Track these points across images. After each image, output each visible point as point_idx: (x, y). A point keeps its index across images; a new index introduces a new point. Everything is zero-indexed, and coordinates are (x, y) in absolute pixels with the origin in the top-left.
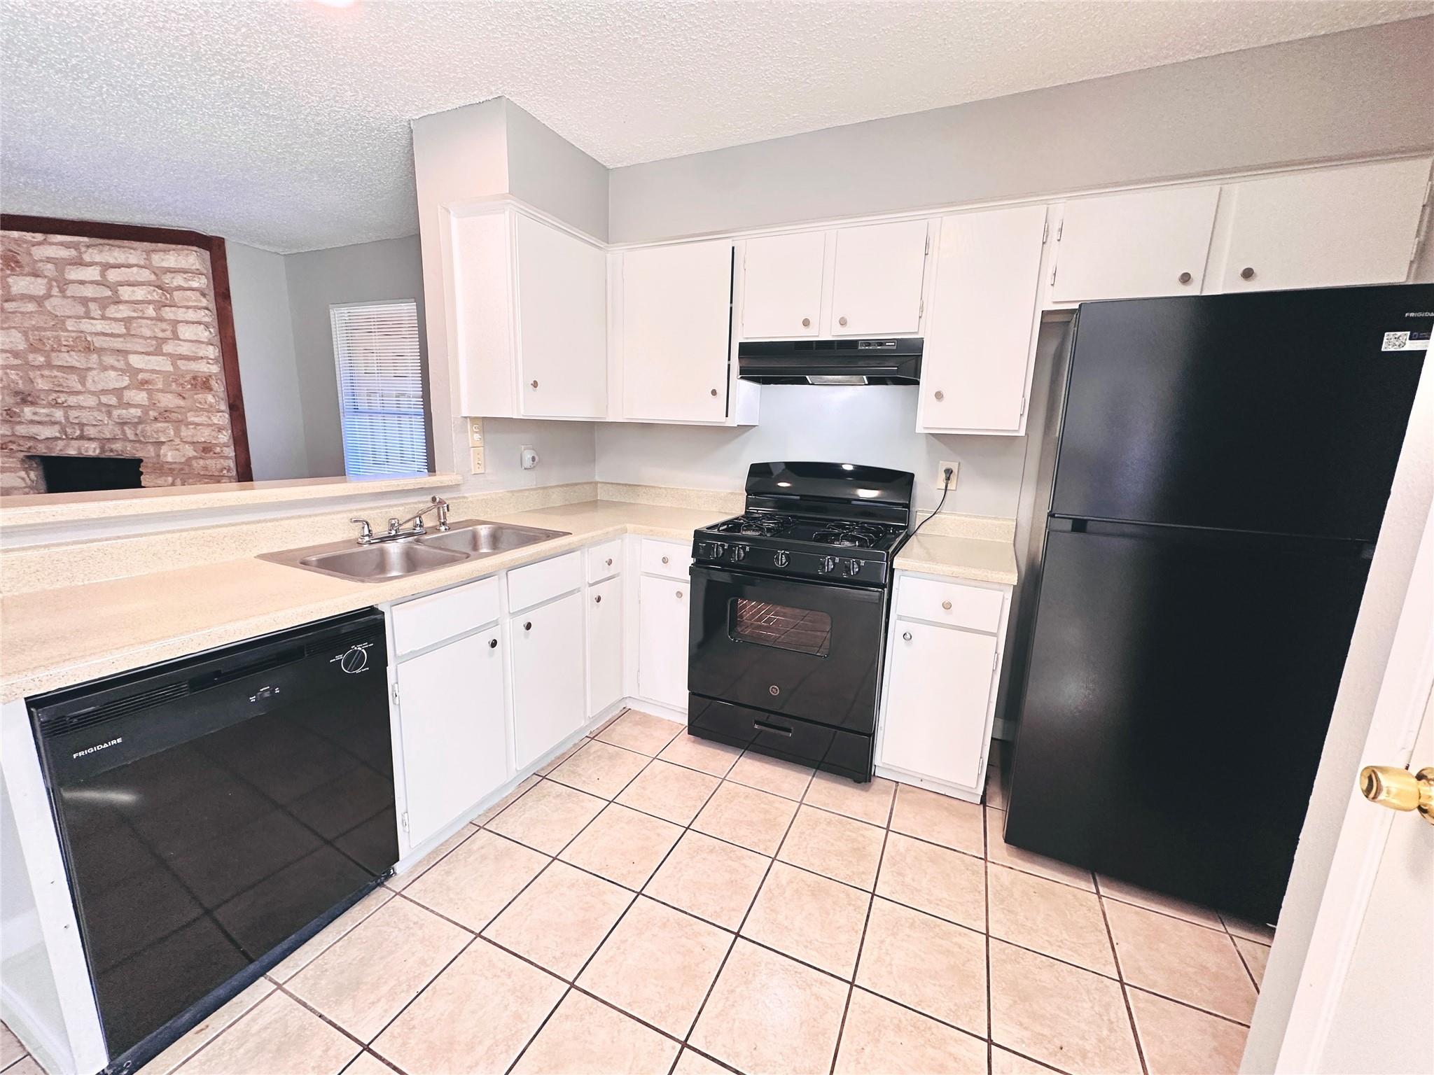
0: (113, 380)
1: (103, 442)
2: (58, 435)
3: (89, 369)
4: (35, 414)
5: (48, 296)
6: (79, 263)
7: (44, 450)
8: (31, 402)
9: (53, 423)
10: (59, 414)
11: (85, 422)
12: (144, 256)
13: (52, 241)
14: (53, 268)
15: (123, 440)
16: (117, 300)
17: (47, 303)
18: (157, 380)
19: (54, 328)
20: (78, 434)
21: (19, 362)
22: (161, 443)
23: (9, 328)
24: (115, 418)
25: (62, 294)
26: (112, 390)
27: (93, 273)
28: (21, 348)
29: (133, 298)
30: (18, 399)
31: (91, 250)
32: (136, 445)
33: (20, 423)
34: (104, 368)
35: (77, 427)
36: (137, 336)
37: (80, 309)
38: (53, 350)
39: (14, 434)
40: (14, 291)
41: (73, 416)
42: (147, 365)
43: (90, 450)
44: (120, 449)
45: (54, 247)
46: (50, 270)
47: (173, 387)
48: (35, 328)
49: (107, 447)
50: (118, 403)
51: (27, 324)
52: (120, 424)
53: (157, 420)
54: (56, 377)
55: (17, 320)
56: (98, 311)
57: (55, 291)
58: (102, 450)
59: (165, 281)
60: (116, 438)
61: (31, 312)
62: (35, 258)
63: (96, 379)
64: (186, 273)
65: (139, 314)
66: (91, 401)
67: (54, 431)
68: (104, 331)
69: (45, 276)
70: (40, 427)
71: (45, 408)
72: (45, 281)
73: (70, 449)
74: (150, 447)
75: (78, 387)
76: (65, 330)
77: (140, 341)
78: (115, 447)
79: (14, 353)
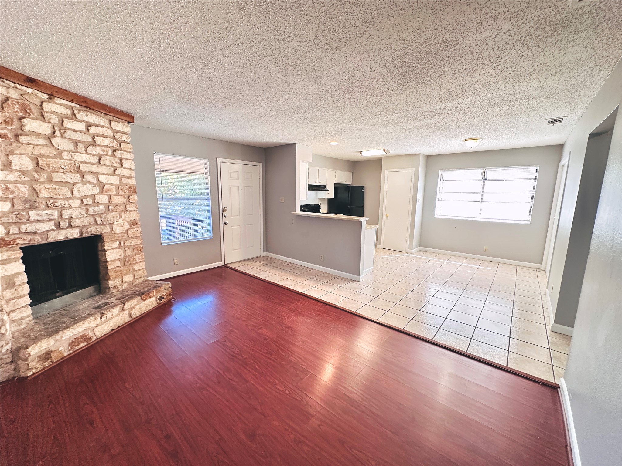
0: (90, 190)
1: (81, 228)
3: (75, 183)
4: (38, 215)
5: (53, 135)
6: (73, 119)
7: (40, 240)
8: (36, 207)
9: (50, 220)
10: (56, 213)
11: (73, 216)
12: (107, 122)
13: (56, 101)
14: (57, 119)
15: (93, 225)
16: (94, 144)
17: (53, 141)
18: (113, 189)
19: (55, 157)
20: (67, 225)
21: (27, 178)
22: (113, 223)
23: (20, 154)
24: (91, 211)
25: (62, 136)
26: (90, 196)
27: (81, 127)
28: (29, 169)
29: (102, 144)
30: (28, 206)
31: (81, 113)
32: (102, 226)
33: (25, 223)
34: (84, 183)
35: (67, 221)
36: (104, 165)
37: (71, 147)
38: (53, 171)
39: (20, 232)
40: (27, 129)
41: (66, 214)
42: (108, 181)
43: (74, 234)
44: (93, 230)
45: (58, 106)
46: (55, 120)
47: (121, 192)
48: (42, 156)
49: (84, 230)
50: (93, 203)
51: (36, 153)
52: (93, 215)
53: (112, 211)
54: (55, 189)
55: (30, 149)
56: (84, 149)
57: (57, 133)
58: (81, 233)
59: (117, 137)
60: (90, 224)
61: (41, 145)
62: (45, 110)
63: (81, 189)
64: (127, 135)
65: (105, 153)
66: (77, 203)
67: (51, 225)
68: (86, 161)
69: (50, 122)
70: (41, 224)
71: (44, 210)
72: (50, 125)
73: (61, 236)
74: (108, 226)
75: (70, 195)
76: (62, 158)
77: (105, 167)
78: (89, 230)
79: (23, 172)
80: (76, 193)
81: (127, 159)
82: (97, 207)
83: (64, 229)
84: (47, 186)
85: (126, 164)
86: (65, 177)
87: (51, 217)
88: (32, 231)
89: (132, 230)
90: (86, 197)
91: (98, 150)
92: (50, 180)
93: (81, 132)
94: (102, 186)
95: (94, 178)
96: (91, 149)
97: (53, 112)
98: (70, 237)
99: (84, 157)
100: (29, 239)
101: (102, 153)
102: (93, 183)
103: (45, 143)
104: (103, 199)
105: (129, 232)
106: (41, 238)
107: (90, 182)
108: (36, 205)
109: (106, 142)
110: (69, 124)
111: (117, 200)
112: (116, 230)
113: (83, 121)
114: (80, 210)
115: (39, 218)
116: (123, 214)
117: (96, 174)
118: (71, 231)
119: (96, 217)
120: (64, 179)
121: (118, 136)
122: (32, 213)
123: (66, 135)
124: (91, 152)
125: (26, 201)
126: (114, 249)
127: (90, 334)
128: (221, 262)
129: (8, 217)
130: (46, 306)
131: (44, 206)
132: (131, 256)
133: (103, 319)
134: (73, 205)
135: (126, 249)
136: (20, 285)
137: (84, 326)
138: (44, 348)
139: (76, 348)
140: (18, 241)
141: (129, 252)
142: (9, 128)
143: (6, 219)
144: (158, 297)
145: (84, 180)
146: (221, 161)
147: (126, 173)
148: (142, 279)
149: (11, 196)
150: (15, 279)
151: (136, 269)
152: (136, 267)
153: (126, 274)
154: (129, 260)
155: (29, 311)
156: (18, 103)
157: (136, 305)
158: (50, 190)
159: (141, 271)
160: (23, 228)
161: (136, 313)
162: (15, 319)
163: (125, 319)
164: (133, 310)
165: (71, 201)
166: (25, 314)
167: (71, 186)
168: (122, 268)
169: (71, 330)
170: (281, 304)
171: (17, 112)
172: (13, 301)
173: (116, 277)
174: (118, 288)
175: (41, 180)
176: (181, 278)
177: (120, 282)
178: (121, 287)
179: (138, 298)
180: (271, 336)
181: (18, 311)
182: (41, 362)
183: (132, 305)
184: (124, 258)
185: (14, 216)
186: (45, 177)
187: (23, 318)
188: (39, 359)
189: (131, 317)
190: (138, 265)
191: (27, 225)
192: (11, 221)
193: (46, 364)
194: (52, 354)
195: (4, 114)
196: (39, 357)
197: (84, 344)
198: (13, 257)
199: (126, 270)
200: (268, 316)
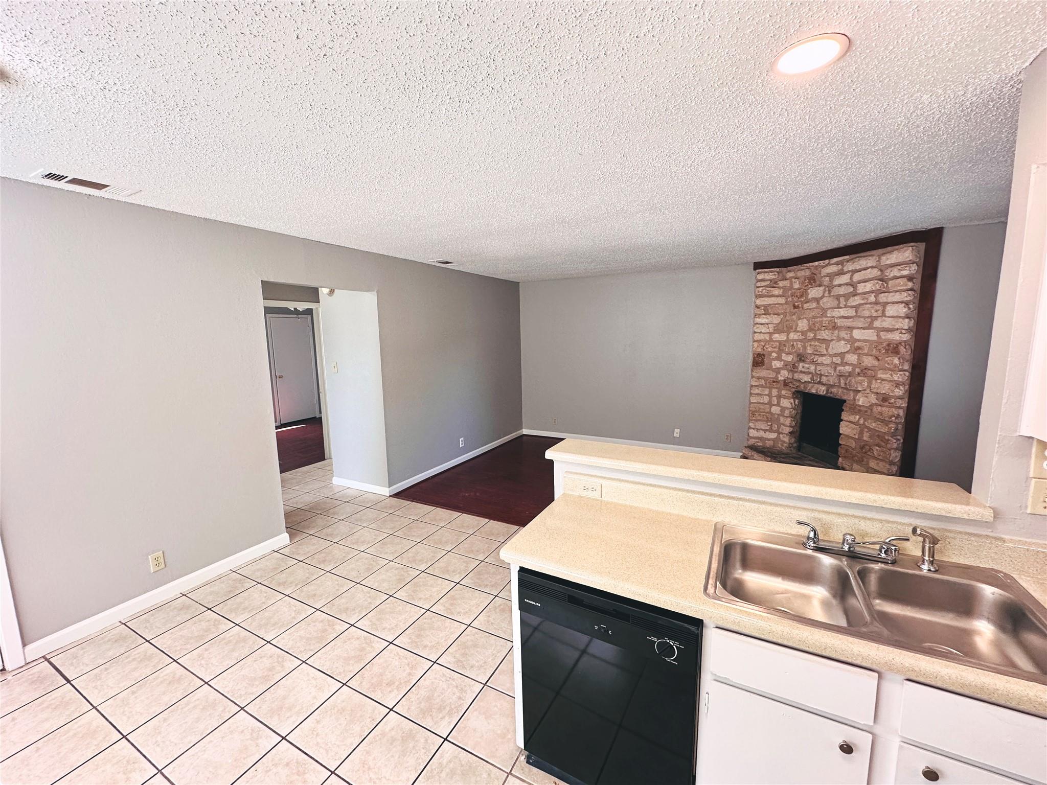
0: (842, 347)
1: (830, 386)
2: (810, 380)
3: (832, 340)
4: (803, 367)
5: (823, 297)
6: (841, 273)
9: (810, 373)
10: (813, 368)
12: (877, 259)
13: (831, 262)
14: (829, 279)
15: (838, 387)
16: (854, 294)
17: (821, 301)
18: (865, 347)
19: (821, 316)
21: (803, 337)
22: (858, 391)
24: (837, 372)
25: (829, 295)
26: (840, 354)
27: (847, 278)
28: (806, 329)
29: (864, 291)
30: (799, 359)
31: (849, 263)
32: (845, 391)
34: (839, 339)
35: (819, 377)
36: (861, 317)
37: (835, 303)
38: (818, 330)
39: (793, 378)
40: (810, 297)
41: (818, 370)
42: (861, 336)
43: (822, 391)
44: (837, 392)
45: (832, 266)
47: (874, 352)
48: (813, 317)
49: (829, 390)
50: (841, 362)
51: (811, 315)
53: (859, 375)
54: (816, 345)
55: (808, 313)
56: (844, 302)
58: (827, 392)
61: (814, 308)
62: (822, 275)
63: (834, 347)
66: (828, 360)
68: (844, 315)
69: (824, 285)
70: (804, 375)
71: (807, 364)
72: (823, 288)
74: (851, 393)
75: (824, 352)
76: (827, 317)
77: (861, 320)
78: (834, 391)
79: (802, 333)
80: (830, 350)
81: (893, 303)
83: (816, 383)
84: (813, 343)
88: (798, 379)
90: (837, 355)
91: (858, 300)
92: (815, 338)
93: (845, 284)
94: (852, 341)
95: (847, 334)
96: (851, 301)
97: (828, 275)
98: (820, 393)
99: (843, 312)
100: (797, 385)
101: (863, 302)
102: (847, 340)
103: (816, 306)
104: (852, 358)
105: (875, 409)
106: (804, 387)
107: (844, 339)
108: (803, 359)
109: (869, 286)
110: (837, 281)
111: (868, 361)
113: (849, 271)
116: (874, 381)
117: (851, 329)
118: (820, 387)
119: (841, 379)
120: (823, 336)
123: (832, 293)
125: (798, 355)
131: (807, 361)
132: (868, 443)
140: (791, 385)
141: (867, 436)
142: (802, 299)
147: (887, 323)
153: (856, 463)
156: (808, 278)
158: (813, 347)
165: (824, 358)
168: (854, 452)
185: (792, 366)
186: (812, 335)
191: (797, 374)
195: (801, 290)
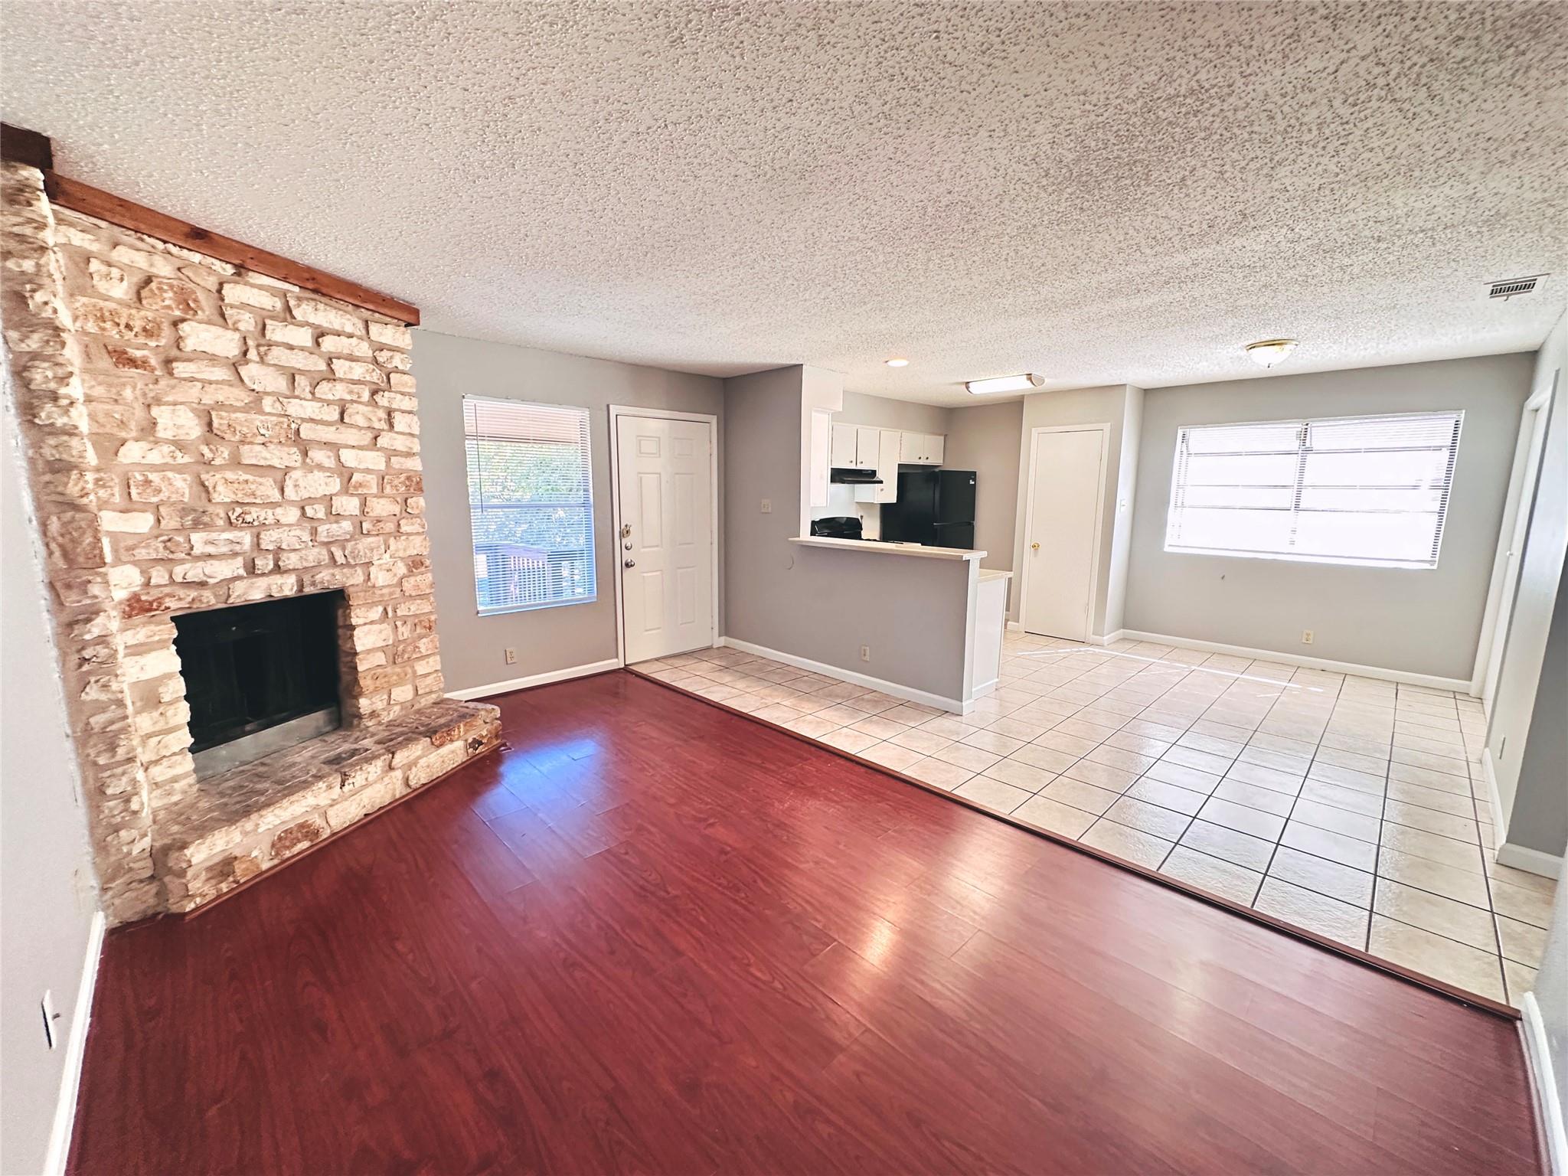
0: (321, 484)
1: (304, 573)
2: (240, 572)
3: (289, 469)
4: (209, 542)
5: (244, 359)
6: (286, 319)
7: (213, 601)
8: (205, 524)
9: (235, 554)
10: (246, 538)
11: (284, 546)
12: (360, 325)
13: (251, 281)
14: (252, 321)
15: (327, 566)
16: (331, 377)
17: (243, 371)
18: (372, 481)
19: (246, 409)
20: (271, 566)
21: (187, 459)
22: (371, 563)
23: (175, 404)
24: (322, 536)
25: (262, 360)
26: (321, 498)
27: (304, 337)
28: (193, 437)
29: (349, 376)
30: (188, 521)
31: (304, 306)
32: (345, 570)
33: (182, 562)
34: (309, 468)
35: (271, 557)
36: (351, 426)
37: (281, 384)
38: (242, 442)
39: (172, 581)
40: (189, 345)
41: (268, 540)
42: (360, 463)
43: (285, 587)
44: (327, 579)
45: (255, 291)
46: (248, 322)
47: (388, 490)
48: (220, 406)
49: (307, 579)
50: (326, 515)
51: (208, 400)
52: (327, 544)
53: (368, 534)
54: (247, 482)
55: (194, 392)
56: (308, 389)
57: (252, 354)
58: (301, 586)
59: (380, 359)
60: (319, 565)
61: (217, 382)
62: (226, 301)
63: (301, 483)
64: (403, 353)
65: (355, 397)
66: (292, 515)
67: (236, 567)
68: (314, 416)
69: (237, 330)
70: (215, 563)
71: (223, 531)
72: (237, 336)
73: (255, 592)
74: (359, 570)
75: (276, 496)
76: (261, 412)
77: (354, 431)
78: (318, 578)
79: (179, 445)
80: (289, 491)
81: (403, 412)
82: (335, 526)
83: (263, 574)
84: (230, 475)
85: (401, 422)
86: (268, 456)
87: (237, 548)
88: (196, 580)
89: (412, 580)
90: (311, 500)
91: (340, 391)
92: (236, 463)
93: (302, 349)
94: (347, 475)
95: (329, 457)
96: (324, 390)
97: (244, 306)
98: (277, 595)
99: (310, 409)
100: (190, 599)
101: (348, 397)
102: (329, 469)
103: (226, 378)
104: (349, 505)
105: (406, 585)
106: (216, 596)
107: (320, 467)
108: (206, 519)
109: (358, 371)
110: (277, 332)
111: (381, 507)
112: (377, 578)
113: (307, 324)
114: (298, 532)
115: (211, 550)
116: (392, 541)
117: (334, 447)
118: (277, 579)
119: (333, 549)
120: (266, 459)
121: (382, 357)
122: (197, 538)
123: (270, 359)
124: (323, 397)
125: (185, 511)
126: (372, 623)
127: (317, 821)
128: (616, 660)
129: (148, 546)
130: (224, 752)
131: (221, 523)
132: (408, 641)
133: (346, 788)
134: (283, 521)
135: (399, 623)
136: (170, 703)
137: (304, 803)
138: (218, 849)
139: (288, 854)
140: (170, 603)
141: (405, 632)
142: (153, 344)
143: (143, 551)
144: (470, 740)
145: (308, 460)
146: (619, 412)
147: (400, 443)
148: (434, 696)
149: (155, 500)
150: (161, 690)
151: (419, 673)
152: (421, 668)
153: (396, 685)
154: (404, 651)
155: (188, 763)
156: (171, 287)
157: (419, 758)
158: (236, 485)
159: (432, 677)
160: (179, 572)
161: (421, 776)
162: (159, 779)
163: (394, 790)
164: (414, 769)
165: (279, 511)
166: (179, 770)
167: (279, 475)
168: (389, 670)
169: (277, 812)
170: (762, 767)
171: (169, 307)
172: (155, 740)
173: (376, 690)
174: (379, 716)
175: (218, 462)
176: (523, 695)
177: (385, 702)
178: (385, 713)
179: (425, 741)
180: (737, 846)
181: (165, 762)
182: (213, 882)
183: (412, 758)
184: (393, 645)
185: (161, 546)
186: (226, 454)
187: (175, 779)
188: (209, 875)
189: (408, 785)
190: (424, 662)
191: (187, 566)
192: (154, 556)
193: (224, 887)
194: (236, 864)
195: (143, 313)
196: (209, 869)
197: (305, 844)
198: (156, 638)
199: (398, 675)
200: (731, 795)
